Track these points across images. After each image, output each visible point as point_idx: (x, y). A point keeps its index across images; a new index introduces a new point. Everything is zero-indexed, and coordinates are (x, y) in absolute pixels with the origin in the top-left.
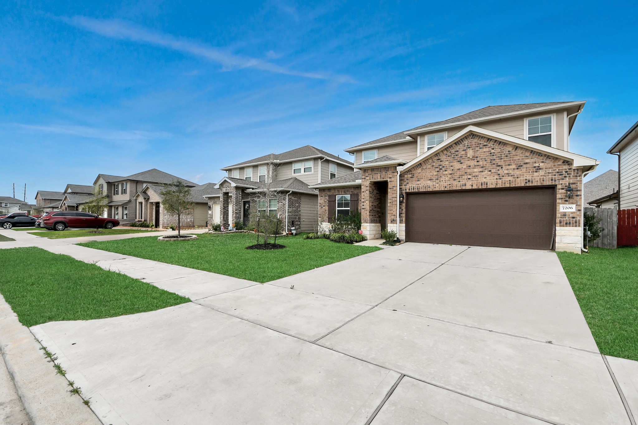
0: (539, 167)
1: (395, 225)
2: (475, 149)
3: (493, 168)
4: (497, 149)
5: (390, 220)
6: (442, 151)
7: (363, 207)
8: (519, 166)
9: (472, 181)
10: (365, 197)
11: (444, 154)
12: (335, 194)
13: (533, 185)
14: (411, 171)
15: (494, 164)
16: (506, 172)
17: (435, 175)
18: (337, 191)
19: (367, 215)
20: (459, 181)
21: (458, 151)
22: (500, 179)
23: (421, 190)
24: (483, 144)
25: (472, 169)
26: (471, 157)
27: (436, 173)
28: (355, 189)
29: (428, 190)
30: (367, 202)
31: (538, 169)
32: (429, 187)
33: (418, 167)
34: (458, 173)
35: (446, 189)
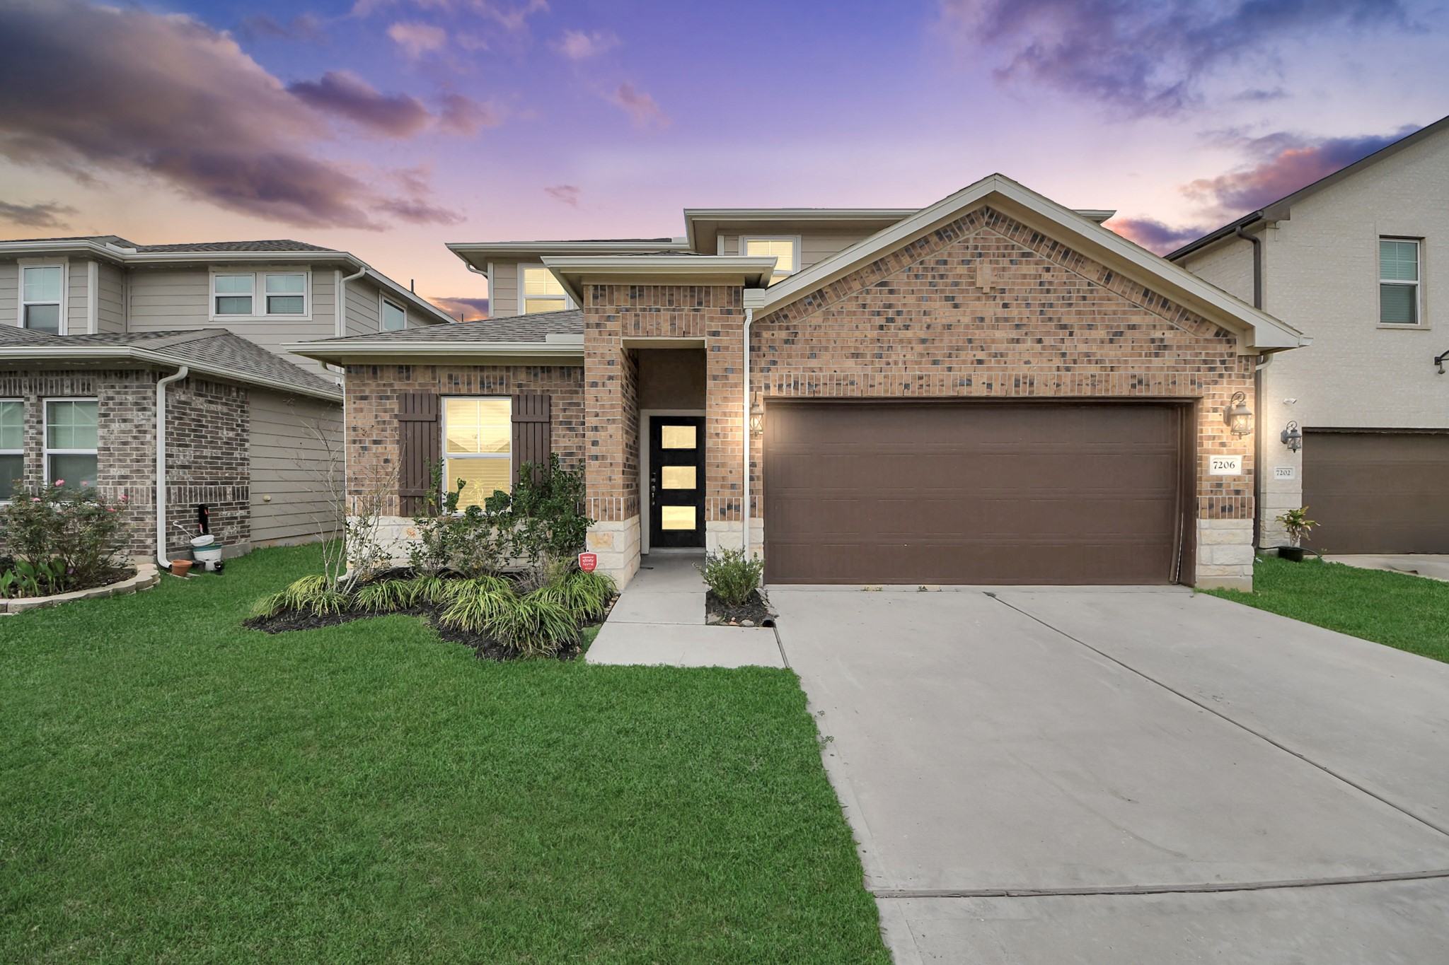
0: (1162, 340)
1: (736, 525)
2: (997, 263)
3: (1048, 333)
4: (1060, 273)
5: (716, 506)
6: (895, 255)
7: (594, 451)
8: (1116, 334)
9: (989, 369)
10: (603, 406)
11: (902, 266)
12: (434, 391)
13: (1150, 394)
14: (786, 317)
15: (1050, 319)
16: (1083, 348)
17: (872, 341)
18: (445, 380)
19: (613, 487)
20: (950, 369)
21: (945, 262)
22: (1068, 369)
23: (824, 392)
24: (1020, 248)
25: (988, 328)
26: (986, 290)
27: (874, 334)
28: (536, 375)
29: (849, 394)
30: (612, 428)
31: (1161, 347)
32: (852, 383)
33: (810, 304)
34: (947, 340)
35: (908, 394)
